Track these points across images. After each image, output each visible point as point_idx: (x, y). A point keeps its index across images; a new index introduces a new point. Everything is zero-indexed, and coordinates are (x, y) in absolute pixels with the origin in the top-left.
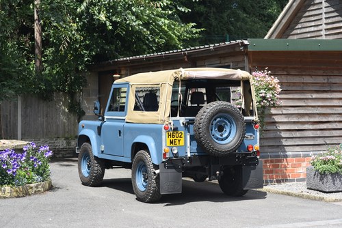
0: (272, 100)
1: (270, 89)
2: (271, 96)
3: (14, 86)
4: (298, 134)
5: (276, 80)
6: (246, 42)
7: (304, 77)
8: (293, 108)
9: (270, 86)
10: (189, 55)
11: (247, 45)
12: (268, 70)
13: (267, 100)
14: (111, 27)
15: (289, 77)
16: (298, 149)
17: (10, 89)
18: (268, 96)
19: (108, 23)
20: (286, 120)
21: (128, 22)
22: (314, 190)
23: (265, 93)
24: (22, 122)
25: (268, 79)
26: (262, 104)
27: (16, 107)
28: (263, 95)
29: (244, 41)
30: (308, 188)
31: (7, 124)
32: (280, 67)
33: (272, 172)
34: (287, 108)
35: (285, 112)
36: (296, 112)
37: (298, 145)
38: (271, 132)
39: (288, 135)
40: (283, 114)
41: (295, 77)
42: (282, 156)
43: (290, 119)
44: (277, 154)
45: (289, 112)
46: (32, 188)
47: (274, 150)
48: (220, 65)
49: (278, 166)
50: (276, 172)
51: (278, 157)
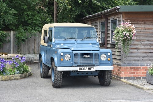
0: (129, 37)
1: (128, 31)
5: (133, 27)
6: (118, 7)
8: (147, 41)
9: (129, 30)
10: (104, 14)
11: (119, 9)
12: (130, 22)
14: (80, 2)
15: (145, 25)
16: (149, 62)
18: (127, 35)
20: (143, 47)
23: (126, 33)
26: (124, 38)
28: (124, 34)
30: (147, 82)
32: (140, 20)
33: (134, 73)
34: (144, 41)
35: (142, 43)
36: (149, 43)
37: (150, 60)
38: (135, 53)
39: (144, 54)
40: (141, 44)
41: (149, 25)
42: (140, 65)
43: (146, 47)
44: (137, 64)
45: (145, 43)
46: (13, 76)
47: (136, 62)
48: (114, 19)
49: (138, 70)
50: (137, 73)
51: (138, 65)
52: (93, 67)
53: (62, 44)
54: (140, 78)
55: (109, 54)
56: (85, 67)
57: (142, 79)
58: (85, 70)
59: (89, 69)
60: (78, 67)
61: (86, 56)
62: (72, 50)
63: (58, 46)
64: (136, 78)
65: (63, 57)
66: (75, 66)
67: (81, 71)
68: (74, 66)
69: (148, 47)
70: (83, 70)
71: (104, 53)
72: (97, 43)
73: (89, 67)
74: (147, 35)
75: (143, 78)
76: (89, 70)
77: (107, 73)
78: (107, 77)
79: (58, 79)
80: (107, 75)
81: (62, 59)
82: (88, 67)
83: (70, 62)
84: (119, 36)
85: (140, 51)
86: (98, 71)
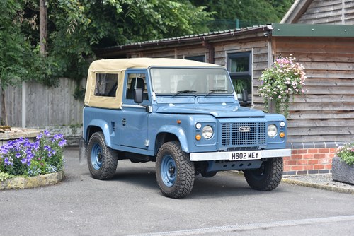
0: (297, 88)
1: (296, 77)
2: (297, 84)
3: (20, 71)
4: (322, 124)
5: (301, 67)
6: (270, 27)
7: (328, 64)
8: (317, 97)
9: (295, 74)
10: (207, 41)
11: (270, 30)
12: (292, 57)
13: (292, 88)
14: (121, 10)
15: (313, 64)
16: (321, 139)
17: (15, 74)
18: (293, 84)
19: (118, 6)
20: (309, 109)
21: (138, 5)
22: (340, 182)
23: (290, 81)
24: (27, 109)
25: (293, 65)
26: (287, 92)
27: (20, 94)
28: (288, 82)
29: (268, 26)
30: (334, 180)
31: (11, 111)
32: (304, 54)
33: (295, 163)
34: (311, 96)
35: (308, 100)
36: (320, 100)
37: (321, 135)
38: (295, 121)
39: (311, 124)
40: (306, 102)
41: (319, 64)
42: (306, 147)
43: (314, 109)
44: (300, 144)
45: (313, 100)
46: (46, 178)
47: (297, 140)
48: (240, 51)
49: (301, 157)
50: (299, 163)
51: (301, 147)
52: (257, 151)
53: (171, 105)
54: (305, 172)
55: (283, 124)
56: (243, 152)
57: (308, 174)
58: (243, 159)
59: (250, 156)
60: (231, 153)
61: (244, 129)
62: (216, 118)
63: (162, 109)
64: (299, 173)
65: (199, 131)
66: (223, 151)
67: (236, 159)
68: (220, 151)
69: (319, 109)
70: (239, 159)
71: (273, 123)
72: (236, 102)
73: (250, 152)
74: (315, 85)
75: (310, 172)
76: (250, 159)
77: (275, 164)
78: (275, 172)
79: (188, 178)
80: (275, 168)
81: (198, 136)
82: (247, 152)
83: (212, 141)
84: (278, 87)
85: (303, 117)
86: (265, 158)
